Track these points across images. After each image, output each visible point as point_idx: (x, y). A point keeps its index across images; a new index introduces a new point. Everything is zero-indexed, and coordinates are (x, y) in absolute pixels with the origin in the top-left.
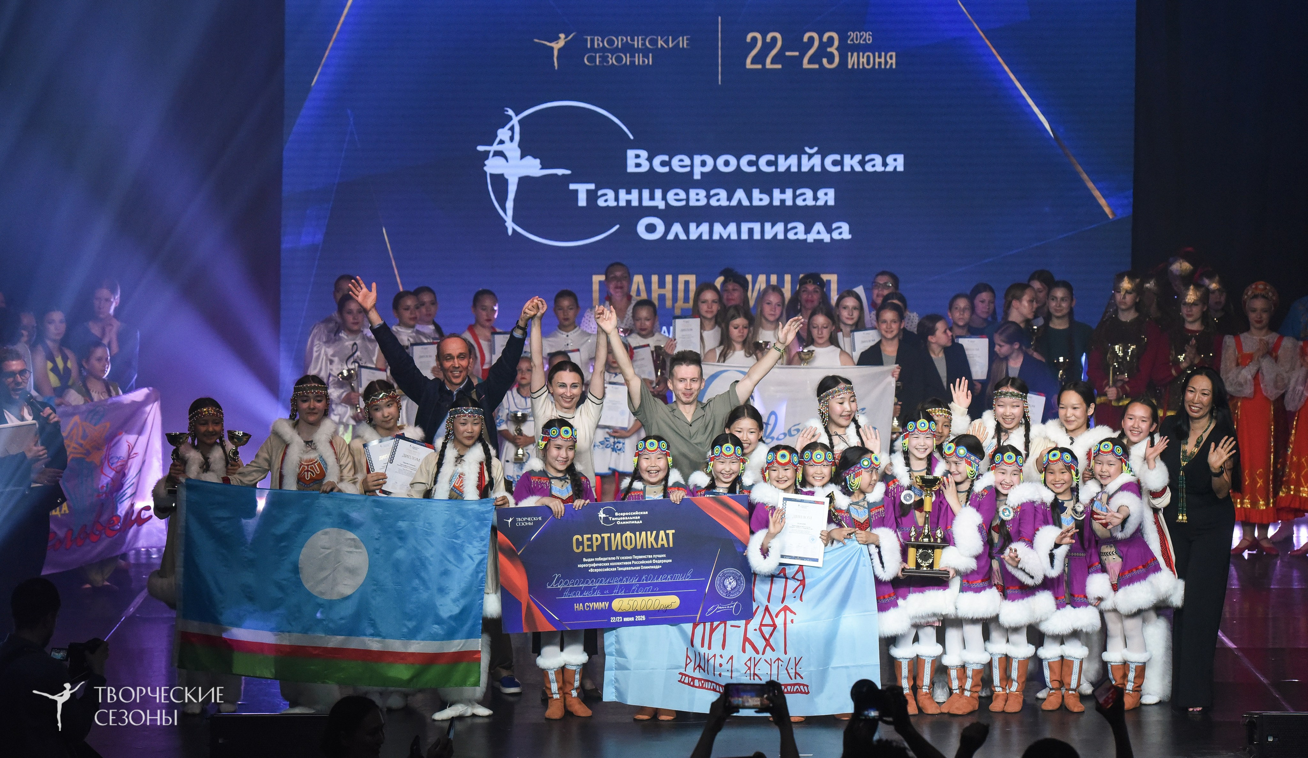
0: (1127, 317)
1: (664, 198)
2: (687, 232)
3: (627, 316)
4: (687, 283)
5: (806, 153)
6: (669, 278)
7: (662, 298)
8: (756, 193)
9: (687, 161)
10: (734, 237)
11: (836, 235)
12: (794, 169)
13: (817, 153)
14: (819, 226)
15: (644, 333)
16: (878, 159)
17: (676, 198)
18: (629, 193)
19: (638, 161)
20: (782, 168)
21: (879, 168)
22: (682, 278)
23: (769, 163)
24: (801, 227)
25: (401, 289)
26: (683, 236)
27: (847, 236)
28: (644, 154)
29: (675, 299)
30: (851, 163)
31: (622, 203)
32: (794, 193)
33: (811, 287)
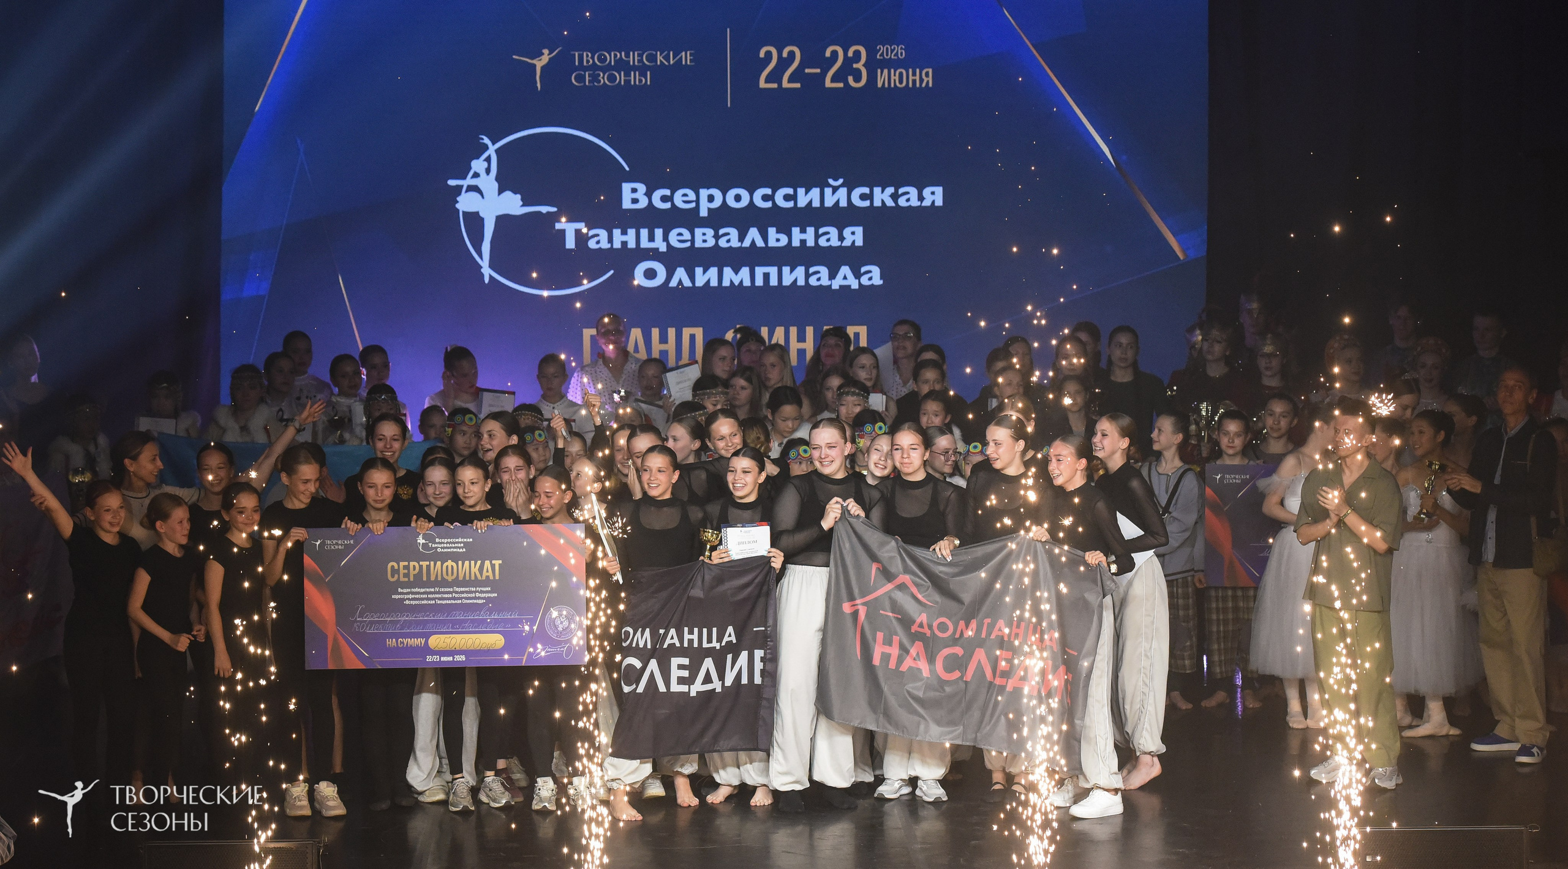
0: (1216, 372)
1: (666, 238)
2: (692, 278)
4: (692, 337)
5: (829, 186)
6: (672, 332)
7: (664, 353)
8: (772, 231)
9: (692, 196)
10: (747, 283)
11: (865, 280)
12: (816, 204)
13: (842, 186)
14: (845, 270)
16: (913, 192)
17: (678, 237)
18: (624, 233)
19: (635, 196)
20: (802, 202)
21: (915, 202)
22: (687, 332)
23: (787, 198)
24: (824, 271)
26: (687, 283)
27: (877, 281)
28: (642, 188)
29: (679, 356)
30: (882, 196)
31: (617, 245)
32: (816, 232)
33: (832, 341)
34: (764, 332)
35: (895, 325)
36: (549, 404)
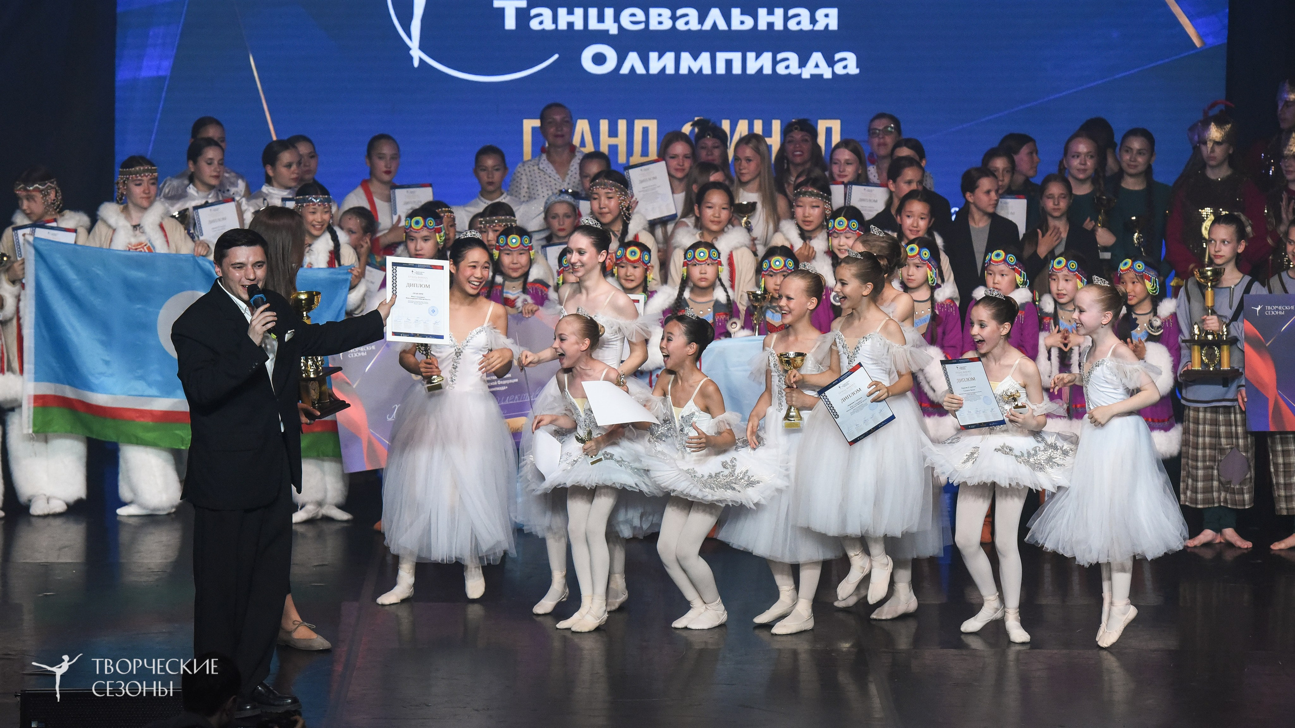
0: (1218, 174)
1: (617, 19)
2: (646, 63)
3: (569, 172)
4: (645, 131)
6: (622, 125)
7: (613, 148)
8: (736, 13)
10: (707, 70)
11: (839, 69)
14: (817, 57)
17: (631, 18)
18: (570, 12)
22: (639, 125)
24: (793, 58)
25: (274, 138)
26: (640, 69)
27: (853, 69)
29: (630, 152)
31: (562, 26)
32: (786, 13)
33: (797, 135)
34: (726, 125)
35: (872, 120)
36: (487, 201)
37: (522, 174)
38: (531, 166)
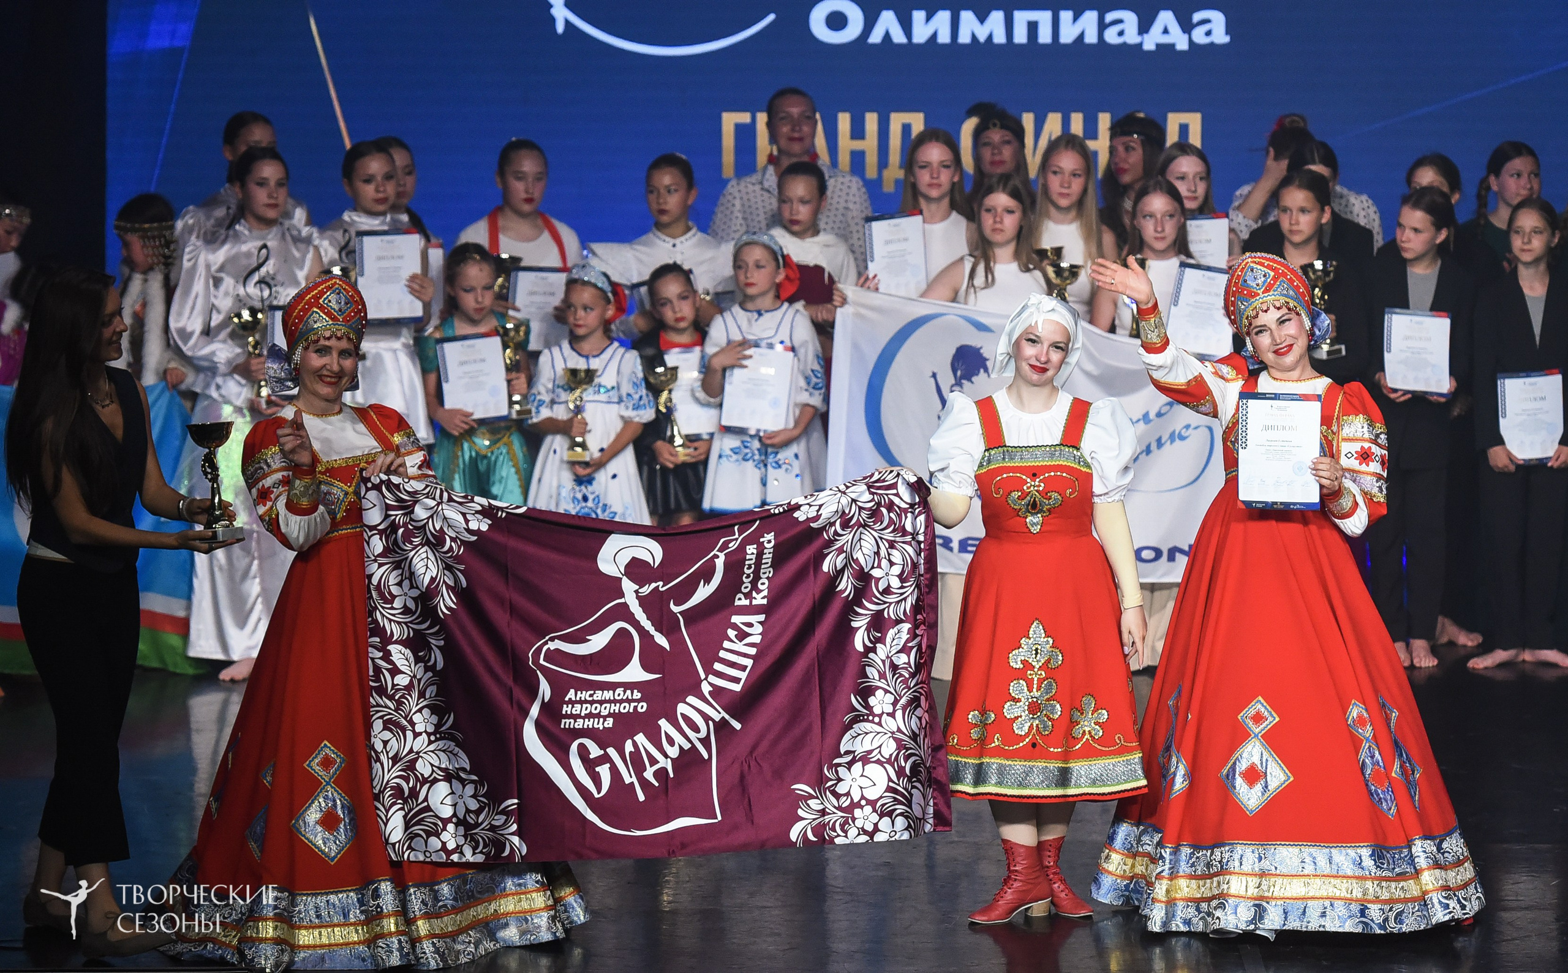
2: (907, 28)
4: (906, 130)
6: (871, 121)
7: (859, 156)
10: (1000, 38)
11: (1199, 36)
14: (1166, 18)
15: (796, 228)
22: (897, 120)
24: (1130, 20)
26: (899, 37)
27: (1221, 37)
29: (883, 161)
34: (1028, 120)
36: (667, 239)
37: (735, 198)
38: (750, 186)
